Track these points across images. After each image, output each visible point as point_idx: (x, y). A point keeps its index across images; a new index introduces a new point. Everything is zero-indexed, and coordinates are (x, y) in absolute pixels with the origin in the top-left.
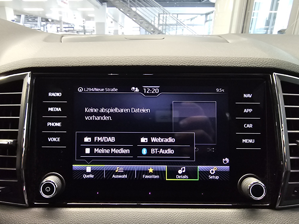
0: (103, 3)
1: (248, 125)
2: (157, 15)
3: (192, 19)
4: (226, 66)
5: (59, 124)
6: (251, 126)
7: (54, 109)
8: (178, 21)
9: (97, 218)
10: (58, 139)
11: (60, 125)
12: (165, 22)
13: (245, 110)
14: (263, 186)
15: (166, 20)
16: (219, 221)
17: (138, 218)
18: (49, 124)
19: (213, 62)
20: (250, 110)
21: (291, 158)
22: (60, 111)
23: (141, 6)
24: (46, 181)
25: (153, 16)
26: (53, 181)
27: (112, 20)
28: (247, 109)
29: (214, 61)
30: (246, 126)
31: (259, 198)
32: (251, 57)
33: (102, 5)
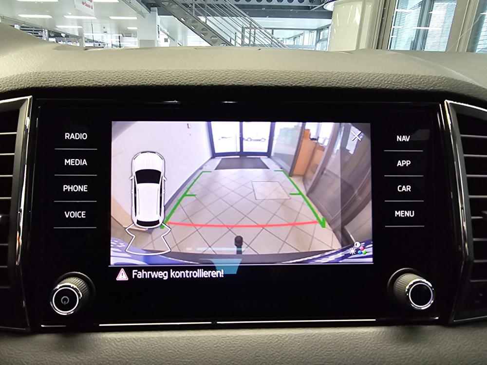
0: (151, 8)
1: (404, 187)
2: (240, 30)
3: (295, 38)
4: (368, 87)
5: (83, 188)
6: (409, 189)
7: (74, 161)
8: (274, 40)
9: (152, 348)
10: (83, 214)
11: (86, 189)
12: (253, 40)
13: (399, 161)
14: (430, 286)
15: (254, 38)
16: (357, 347)
17: (223, 345)
18: (66, 187)
19: (347, 81)
20: (408, 163)
21: (475, 239)
22: (85, 165)
23: (214, 15)
24: (61, 285)
25: (234, 31)
26: (75, 287)
27: (167, 37)
28: (403, 161)
29: (349, 79)
30: (401, 188)
31: (424, 307)
32: (409, 74)
33: (150, 11)
